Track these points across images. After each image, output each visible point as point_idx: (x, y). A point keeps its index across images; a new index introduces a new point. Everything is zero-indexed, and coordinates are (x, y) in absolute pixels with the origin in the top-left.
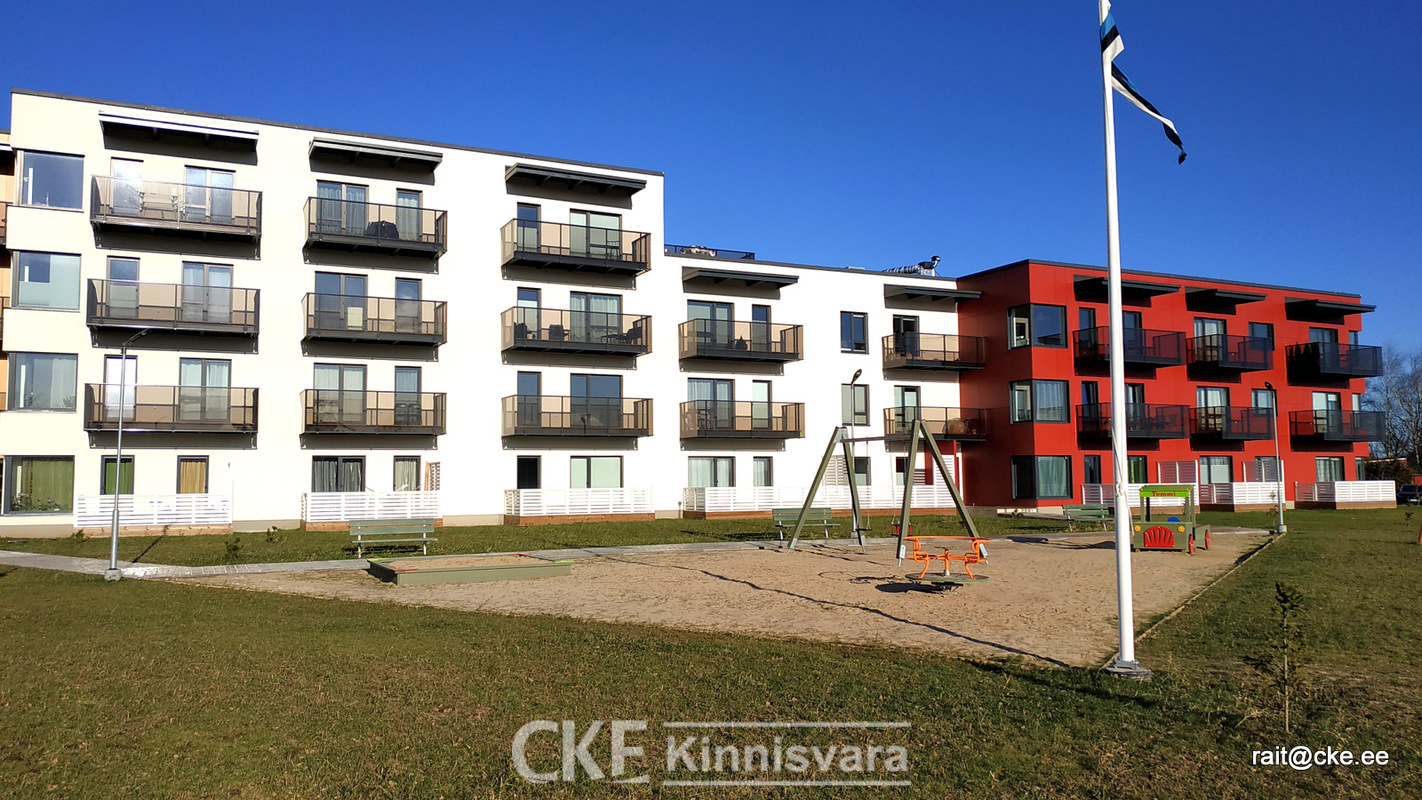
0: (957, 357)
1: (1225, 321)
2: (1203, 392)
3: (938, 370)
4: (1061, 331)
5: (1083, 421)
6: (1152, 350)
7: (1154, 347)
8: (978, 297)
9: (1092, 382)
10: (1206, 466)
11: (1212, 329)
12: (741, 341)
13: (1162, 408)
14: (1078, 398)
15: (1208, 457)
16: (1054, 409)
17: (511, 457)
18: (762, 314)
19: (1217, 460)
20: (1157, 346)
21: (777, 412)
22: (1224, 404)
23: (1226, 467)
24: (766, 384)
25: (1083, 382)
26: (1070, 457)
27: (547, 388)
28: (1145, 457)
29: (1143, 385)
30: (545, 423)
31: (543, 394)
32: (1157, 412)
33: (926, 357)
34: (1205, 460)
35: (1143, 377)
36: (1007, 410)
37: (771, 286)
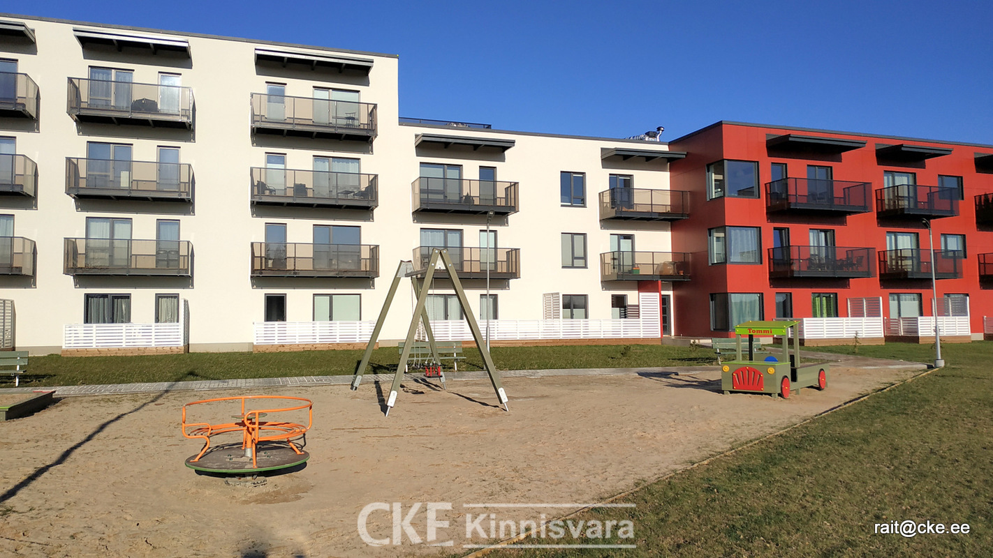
0: (669, 209)
1: (915, 174)
2: (893, 237)
3: (650, 220)
4: (755, 184)
5: (774, 262)
6: (842, 200)
7: (844, 198)
8: (684, 156)
9: (784, 229)
10: (896, 302)
11: (902, 180)
12: (469, 197)
13: (850, 251)
14: (770, 241)
15: (898, 294)
16: (748, 252)
17: (260, 295)
18: (488, 175)
19: (908, 297)
20: (847, 197)
21: (502, 257)
22: (914, 247)
23: (916, 303)
24: (493, 233)
25: (775, 229)
26: (762, 293)
27: (291, 238)
28: (836, 294)
29: (834, 230)
30: (290, 266)
31: (288, 242)
32: (847, 255)
33: (639, 209)
34: (896, 297)
35: (834, 223)
36: (706, 254)
37: (498, 150)
